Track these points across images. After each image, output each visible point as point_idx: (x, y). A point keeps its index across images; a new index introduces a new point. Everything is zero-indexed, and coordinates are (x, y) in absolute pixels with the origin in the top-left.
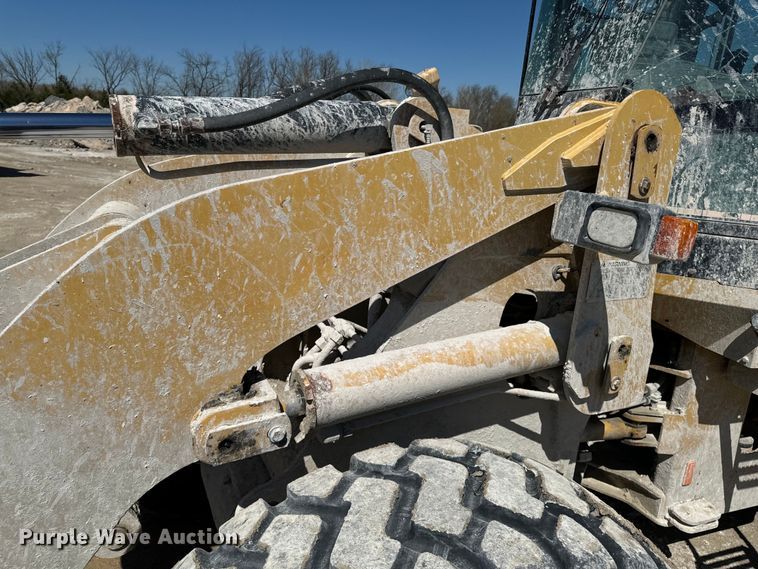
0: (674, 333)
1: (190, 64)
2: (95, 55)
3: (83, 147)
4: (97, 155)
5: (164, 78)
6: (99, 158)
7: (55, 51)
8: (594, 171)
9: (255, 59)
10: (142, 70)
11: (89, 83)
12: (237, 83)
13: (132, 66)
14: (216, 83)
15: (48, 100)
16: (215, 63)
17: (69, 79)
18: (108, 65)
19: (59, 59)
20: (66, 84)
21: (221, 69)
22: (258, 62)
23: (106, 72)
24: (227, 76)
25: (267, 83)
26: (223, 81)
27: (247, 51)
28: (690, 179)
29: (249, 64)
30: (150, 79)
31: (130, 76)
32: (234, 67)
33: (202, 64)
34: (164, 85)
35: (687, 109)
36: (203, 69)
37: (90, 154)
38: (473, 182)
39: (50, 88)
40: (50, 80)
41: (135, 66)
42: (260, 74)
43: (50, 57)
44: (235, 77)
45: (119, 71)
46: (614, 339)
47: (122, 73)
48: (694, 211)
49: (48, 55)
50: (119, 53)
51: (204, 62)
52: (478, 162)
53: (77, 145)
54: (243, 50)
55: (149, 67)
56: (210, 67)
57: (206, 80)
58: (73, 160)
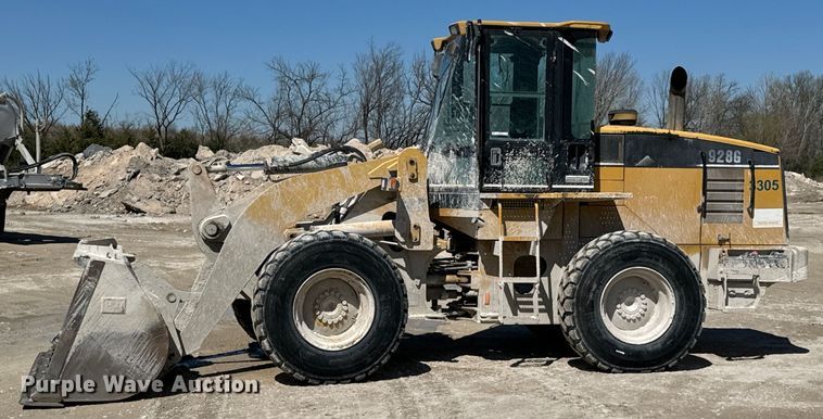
0: (465, 235)
1: (286, 80)
2: (142, 78)
3: (138, 211)
4: (157, 221)
5: (244, 105)
6: (162, 224)
7: (83, 76)
8: (396, 172)
9: (389, 64)
10: (210, 96)
11: (130, 120)
12: (358, 105)
13: (196, 90)
14: (324, 107)
15: (88, 150)
16: (324, 76)
17: (101, 116)
18: (160, 91)
19: (86, 87)
20: (95, 122)
21: (332, 85)
22: (394, 69)
23: (156, 103)
24: (343, 95)
25: (408, 100)
26: (336, 103)
27: (376, 52)
28: (452, 174)
29: (378, 74)
30: (222, 108)
31: (193, 105)
32: (354, 80)
33: (303, 79)
34: (243, 116)
35: (448, 151)
36: (305, 87)
37: (148, 220)
38: (359, 175)
39: (72, 131)
40: (71, 119)
41: (200, 90)
42: (397, 86)
43: (74, 84)
44: (355, 95)
45: (175, 100)
46: (413, 223)
47: (181, 101)
48: (455, 185)
49: (72, 81)
50: (177, 72)
51: (307, 74)
52: (359, 170)
53: (130, 209)
54: (368, 53)
55: (221, 90)
56: (316, 83)
57: (310, 104)
58: (129, 228)
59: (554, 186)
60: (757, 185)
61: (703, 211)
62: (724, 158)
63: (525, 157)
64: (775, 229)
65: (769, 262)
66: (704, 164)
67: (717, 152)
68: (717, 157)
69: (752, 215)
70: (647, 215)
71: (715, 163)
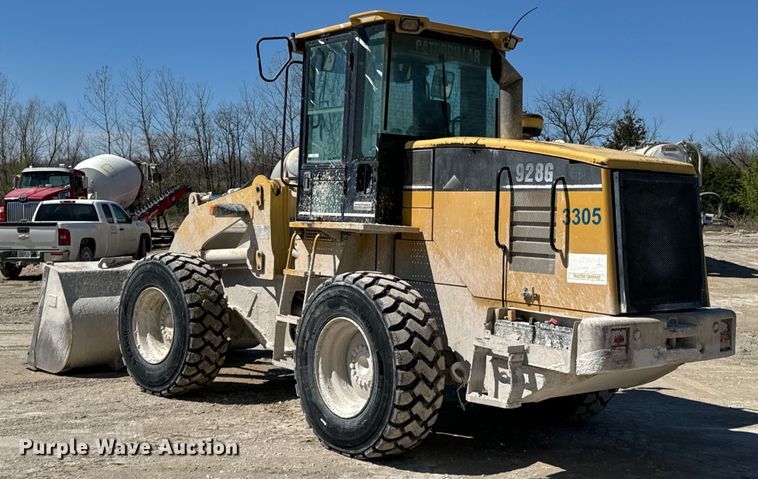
59: (345, 215)
60: (573, 216)
61: (509, 254)
62: (533, 176)
63: (327, 180)
64: (596, 286)
65: (552, 337)
66: (511, 184)
67: (525, 166)
68: (526, 172)
69: (565, 262)
70: (453, 256)
71: (523, 183)
